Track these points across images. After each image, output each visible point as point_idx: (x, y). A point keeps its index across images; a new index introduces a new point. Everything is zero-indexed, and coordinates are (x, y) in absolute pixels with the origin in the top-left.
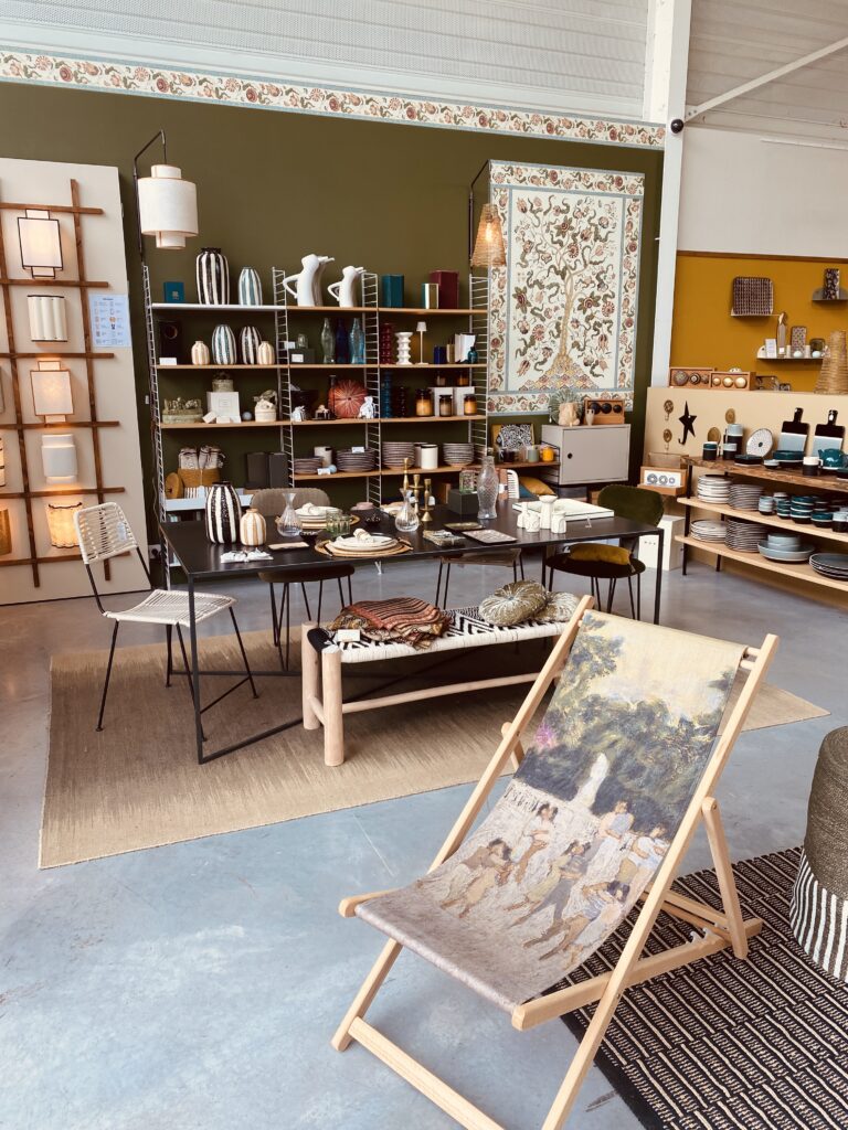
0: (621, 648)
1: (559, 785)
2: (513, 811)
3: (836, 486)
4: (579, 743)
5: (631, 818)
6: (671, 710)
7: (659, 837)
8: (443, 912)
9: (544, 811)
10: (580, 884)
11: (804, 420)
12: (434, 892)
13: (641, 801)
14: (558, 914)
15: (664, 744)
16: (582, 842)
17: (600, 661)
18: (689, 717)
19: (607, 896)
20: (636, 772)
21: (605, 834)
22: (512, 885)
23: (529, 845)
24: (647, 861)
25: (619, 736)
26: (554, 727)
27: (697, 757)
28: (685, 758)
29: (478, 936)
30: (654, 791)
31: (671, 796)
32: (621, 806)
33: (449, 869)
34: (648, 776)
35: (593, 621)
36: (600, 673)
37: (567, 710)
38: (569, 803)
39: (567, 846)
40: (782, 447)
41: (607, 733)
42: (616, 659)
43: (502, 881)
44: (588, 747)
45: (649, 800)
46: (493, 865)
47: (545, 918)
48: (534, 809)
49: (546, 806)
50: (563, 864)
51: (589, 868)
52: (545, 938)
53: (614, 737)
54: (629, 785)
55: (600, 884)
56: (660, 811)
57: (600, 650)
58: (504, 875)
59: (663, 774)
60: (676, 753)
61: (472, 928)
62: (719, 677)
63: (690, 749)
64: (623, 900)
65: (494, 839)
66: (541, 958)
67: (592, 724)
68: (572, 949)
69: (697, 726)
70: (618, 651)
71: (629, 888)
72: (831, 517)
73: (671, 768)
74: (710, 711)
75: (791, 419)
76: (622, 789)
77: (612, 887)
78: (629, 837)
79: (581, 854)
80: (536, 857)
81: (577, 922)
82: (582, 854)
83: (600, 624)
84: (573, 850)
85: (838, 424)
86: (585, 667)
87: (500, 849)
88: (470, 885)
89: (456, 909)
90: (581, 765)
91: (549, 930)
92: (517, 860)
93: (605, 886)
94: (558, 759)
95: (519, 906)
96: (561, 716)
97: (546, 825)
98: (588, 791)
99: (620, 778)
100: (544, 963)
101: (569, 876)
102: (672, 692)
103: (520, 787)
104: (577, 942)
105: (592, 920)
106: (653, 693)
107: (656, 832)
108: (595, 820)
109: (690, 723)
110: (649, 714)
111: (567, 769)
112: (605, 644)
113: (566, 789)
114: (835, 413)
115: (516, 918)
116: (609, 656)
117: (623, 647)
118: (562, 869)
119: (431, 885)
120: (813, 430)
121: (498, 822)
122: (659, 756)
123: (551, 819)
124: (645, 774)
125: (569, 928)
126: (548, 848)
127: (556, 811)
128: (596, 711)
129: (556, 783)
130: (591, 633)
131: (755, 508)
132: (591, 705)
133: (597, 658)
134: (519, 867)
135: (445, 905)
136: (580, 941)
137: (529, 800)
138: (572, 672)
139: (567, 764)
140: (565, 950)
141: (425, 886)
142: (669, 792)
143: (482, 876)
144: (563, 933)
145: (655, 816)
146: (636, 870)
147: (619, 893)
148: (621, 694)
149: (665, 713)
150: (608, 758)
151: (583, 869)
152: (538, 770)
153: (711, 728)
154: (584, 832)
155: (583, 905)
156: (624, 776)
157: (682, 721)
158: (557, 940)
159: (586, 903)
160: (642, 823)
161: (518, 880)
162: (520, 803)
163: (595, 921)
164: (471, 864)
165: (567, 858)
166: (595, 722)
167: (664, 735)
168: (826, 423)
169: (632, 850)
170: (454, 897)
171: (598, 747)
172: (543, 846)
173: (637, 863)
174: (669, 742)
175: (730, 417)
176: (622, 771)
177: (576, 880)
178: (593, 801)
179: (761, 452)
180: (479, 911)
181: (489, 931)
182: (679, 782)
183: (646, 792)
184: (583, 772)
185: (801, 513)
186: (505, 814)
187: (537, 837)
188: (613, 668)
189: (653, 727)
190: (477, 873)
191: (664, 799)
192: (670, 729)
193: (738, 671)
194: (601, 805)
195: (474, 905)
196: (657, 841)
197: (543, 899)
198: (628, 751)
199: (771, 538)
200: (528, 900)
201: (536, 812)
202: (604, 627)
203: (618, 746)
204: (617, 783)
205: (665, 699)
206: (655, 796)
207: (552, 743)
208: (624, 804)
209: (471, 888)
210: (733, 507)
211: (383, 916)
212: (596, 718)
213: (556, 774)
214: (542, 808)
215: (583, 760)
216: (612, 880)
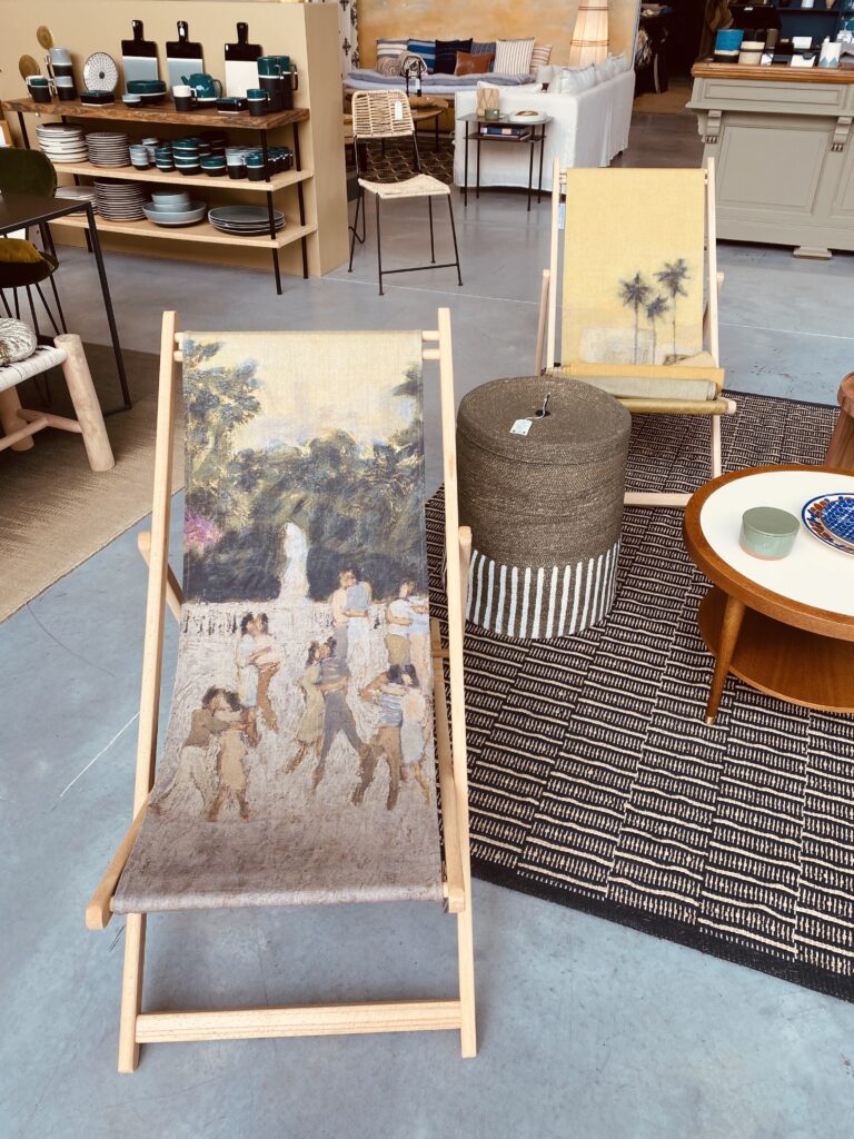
0: (256, 377)
1: (253, 584)
2: (207, 645)
3: (225, 121)
4: (252, 521)
5: (366, 587)
6: (357, 439)
7: (411, 594)
8: (219, 826)
9: (249, 626)
10: (353, 691)
11: (147, 37)
12: (182, 806)
13: (368, 562)
14: (354, 740)
15: (364, 483)
16: (322, 640)
17: (233, 403)
18: (384, 441)
19: (394, 688)
20: (345, 529)
21: (346, 618)
22: (269, 737)
23: (256, 677)
24: (415, 626)
25: (302, 494)
26: (207, 513)
27: (412, 485)
28: (398, 491)
29: (293, 828)
30: (379, 543)
31: (400, 541)
32: (346, 578)
33: (174, 764)
34: (363, 529)
35: (199, 347)
36: (239, 419)
37: (214, 484)
38: (278, 600)
39: (306, 654)
40: (131, 77)
41: (284, 495)
42: (255, 393)
43: (253, 739)
44: (267, 522)
45: (377, 556)
46: (227, 726)
47: (342, 752)
48: (235, 628)
49: (248, 618)
50: (315, 678)
51: (350, 666)
52: (367, 779)
53: (295, 497)
54: (343, 548)
55: (377, 678)
56: (398, 564)
57: (226, 387)
58: (250, 729)
59: (381, 520)
60: (385, 490)
61: (274, 823)
62: (403, 380)
63: (400, 479)
64: (416, 684)
65: (204, 692)
66: (390, 805)
67: (257, 491)
68: (410, 773)
69: (398, 449)
70: (254, 382)
71: (412, 666)
72: (225, 162)
73: (388, 510)
74: (406, 425)
75: (131, 37)
76: (337, 557)
77: (394, 675)
78: (377, 609)
79: (328, 655)
80: (275, 687)
81: (384, 738)
82: (331, 654)
83: (212, 350)
84: (317, 655)
85: (192, 39)
86: (214, 417)
87: (221, 701)
88: (218, 768)
89: (229, 811)
90: (268, 548)
91: (363, 764)
92: (253, 703)
93: (384, 678)
94: (232, 553)
95: (299, 758)
96: (210, 495)
97: (263, 641)
98: (294, 576)
99: (328, 545)
100: (399, 809)
101: (332, 688)
102: (350, 415)
103: (199, 610)
104: (408, 759)
105: (400, 725)
106: (324, 425)
107: (404, 589)
108: (321, 607)
109: (389, 447)
110: (332, 452)
111: (250, 561)
112: (230, 377)
113: (266, 587)
114: (185, 26)
115: (310, 776)
116: (242, 392)
117: (257, 376)
118: (318, 684)
119: (169, 800)
120: (162, 50)
121: (195, 668)
122: (366, 500)
123: (265, 630)
124: (358, 528)
125: (383, 750)
126: (283, 670)
127: (264, 618)
128: (256, 472)
129: (246, 583)
130: (203, 366)
131: (127, 162)
132: (245, 467)
133: (226, 400)
134: (261, 709)
135: (212, 814)
136: (410, 757)
137: (222, 620)
138: (196, 430)
139: (249, 553)
140: (403, 778)
141: (166, 806)
142: (397, 538)
143: (224, 747)
144: (381, 760)
145: (393, 572)
146: (407, 643)
147: (407, 678)
148: (281, 438)
149: (351, 445)
150: (301, 527)
151: (344, 671)
152: (212, 578)
153: (415, 445)
154: (317, 628)
155: (376, 714)
156: (332, 541)
157: (377, 448)
158: (382, 771)
159: (376, 709)
160: (383, 586)
161: (273, 726)
162: (211, 631)
163: (405, 726)
164: (197, 740)
165: (315, 669)
166: (261, 486)
167: (361, 472)
168: (177, 39)
169: (388, 622)
170: (211, 795)
171: (279, 517)
172: (273, 669)
173: (402, 634)
174: (371, 479)
175: (45, 39)
176: (327, 534)
177: (344, 688)
178: (308, 586)
179: (109, 85)
180: (258, 794)
181: (297, 812)
182: (402, 521)
183: (369, 548)
184: (274, 557)
185: (187, 162)
186: (198, 654)
187: (260, 661)
188: (255, 407)
189: (343, 468)
190: (214, 748)
191: (396, 549)
192: (366, 463)
193: (424, 365)
194: (321, 586)
195: (244, 791)
196: (412, 599)
197: (321, 732)
198: (322, 509)
199: (158, 198)
200: (304, 744)
201: (238, 631)
202: (218, 353)
203: (306, 507)
204: (329, 552)
205: (345, 427)
206: (382, 548)
207: (213, 534)
208: (350, 574)
209: (222, 771)
210: (96, 165)
211: (164, 890)
212: (260, 481)
213: (239, 573)
214: (244, 623)
215: (267, 542)
216: (388, 666)
